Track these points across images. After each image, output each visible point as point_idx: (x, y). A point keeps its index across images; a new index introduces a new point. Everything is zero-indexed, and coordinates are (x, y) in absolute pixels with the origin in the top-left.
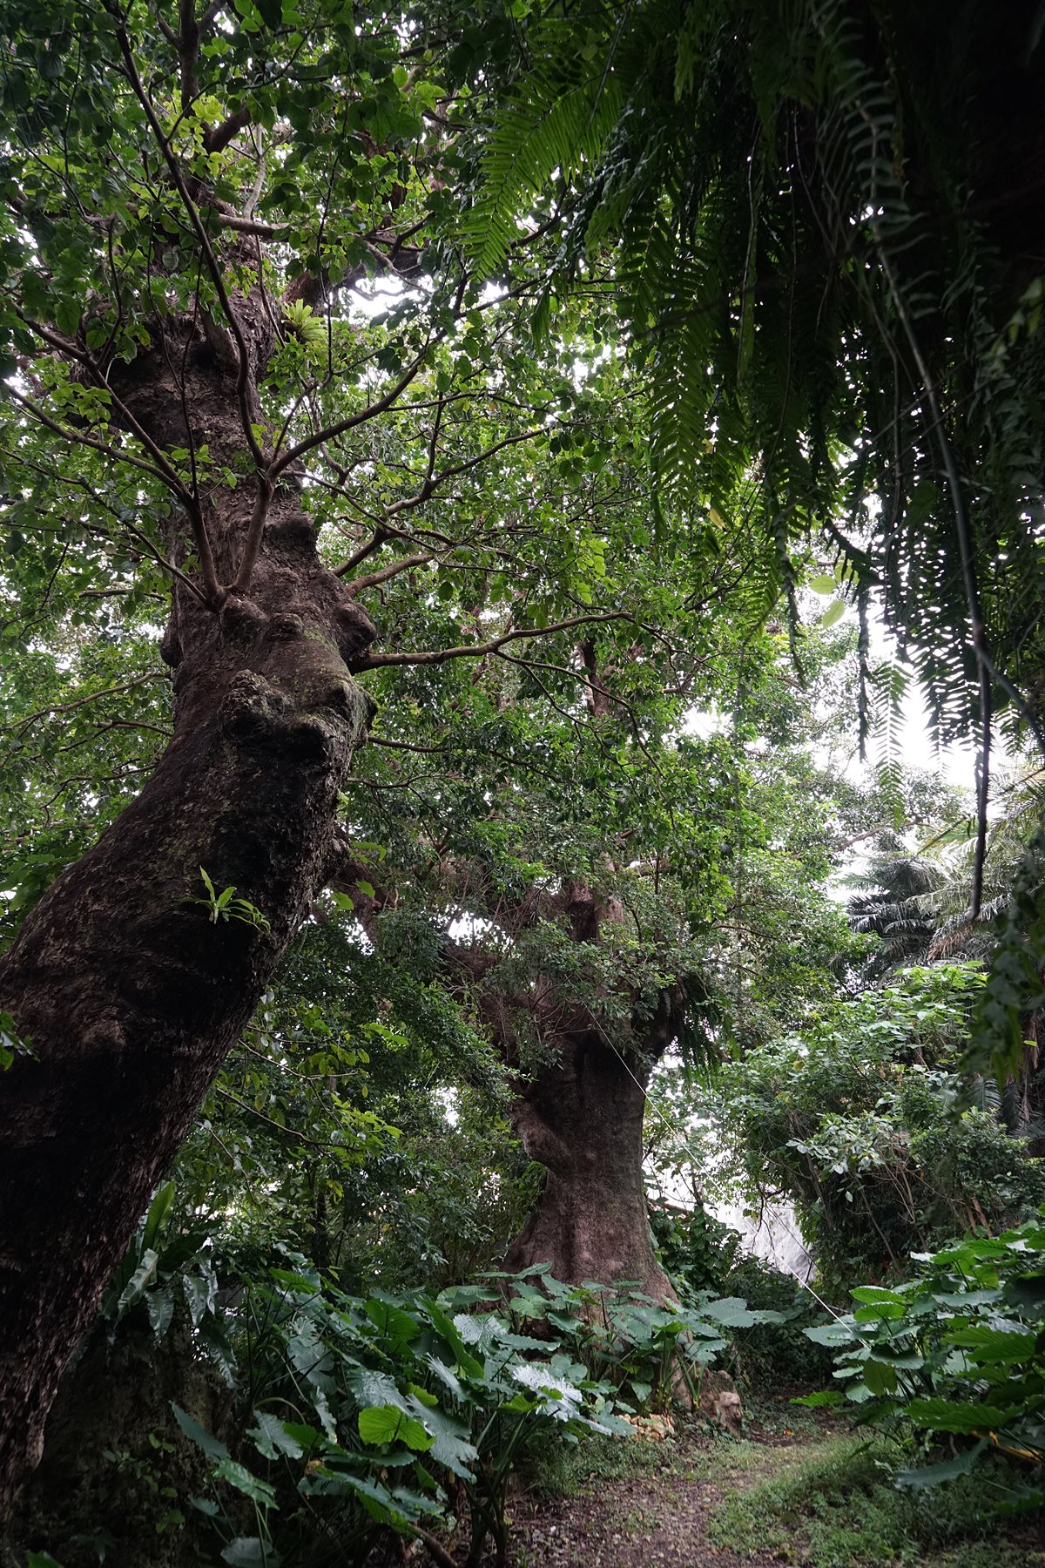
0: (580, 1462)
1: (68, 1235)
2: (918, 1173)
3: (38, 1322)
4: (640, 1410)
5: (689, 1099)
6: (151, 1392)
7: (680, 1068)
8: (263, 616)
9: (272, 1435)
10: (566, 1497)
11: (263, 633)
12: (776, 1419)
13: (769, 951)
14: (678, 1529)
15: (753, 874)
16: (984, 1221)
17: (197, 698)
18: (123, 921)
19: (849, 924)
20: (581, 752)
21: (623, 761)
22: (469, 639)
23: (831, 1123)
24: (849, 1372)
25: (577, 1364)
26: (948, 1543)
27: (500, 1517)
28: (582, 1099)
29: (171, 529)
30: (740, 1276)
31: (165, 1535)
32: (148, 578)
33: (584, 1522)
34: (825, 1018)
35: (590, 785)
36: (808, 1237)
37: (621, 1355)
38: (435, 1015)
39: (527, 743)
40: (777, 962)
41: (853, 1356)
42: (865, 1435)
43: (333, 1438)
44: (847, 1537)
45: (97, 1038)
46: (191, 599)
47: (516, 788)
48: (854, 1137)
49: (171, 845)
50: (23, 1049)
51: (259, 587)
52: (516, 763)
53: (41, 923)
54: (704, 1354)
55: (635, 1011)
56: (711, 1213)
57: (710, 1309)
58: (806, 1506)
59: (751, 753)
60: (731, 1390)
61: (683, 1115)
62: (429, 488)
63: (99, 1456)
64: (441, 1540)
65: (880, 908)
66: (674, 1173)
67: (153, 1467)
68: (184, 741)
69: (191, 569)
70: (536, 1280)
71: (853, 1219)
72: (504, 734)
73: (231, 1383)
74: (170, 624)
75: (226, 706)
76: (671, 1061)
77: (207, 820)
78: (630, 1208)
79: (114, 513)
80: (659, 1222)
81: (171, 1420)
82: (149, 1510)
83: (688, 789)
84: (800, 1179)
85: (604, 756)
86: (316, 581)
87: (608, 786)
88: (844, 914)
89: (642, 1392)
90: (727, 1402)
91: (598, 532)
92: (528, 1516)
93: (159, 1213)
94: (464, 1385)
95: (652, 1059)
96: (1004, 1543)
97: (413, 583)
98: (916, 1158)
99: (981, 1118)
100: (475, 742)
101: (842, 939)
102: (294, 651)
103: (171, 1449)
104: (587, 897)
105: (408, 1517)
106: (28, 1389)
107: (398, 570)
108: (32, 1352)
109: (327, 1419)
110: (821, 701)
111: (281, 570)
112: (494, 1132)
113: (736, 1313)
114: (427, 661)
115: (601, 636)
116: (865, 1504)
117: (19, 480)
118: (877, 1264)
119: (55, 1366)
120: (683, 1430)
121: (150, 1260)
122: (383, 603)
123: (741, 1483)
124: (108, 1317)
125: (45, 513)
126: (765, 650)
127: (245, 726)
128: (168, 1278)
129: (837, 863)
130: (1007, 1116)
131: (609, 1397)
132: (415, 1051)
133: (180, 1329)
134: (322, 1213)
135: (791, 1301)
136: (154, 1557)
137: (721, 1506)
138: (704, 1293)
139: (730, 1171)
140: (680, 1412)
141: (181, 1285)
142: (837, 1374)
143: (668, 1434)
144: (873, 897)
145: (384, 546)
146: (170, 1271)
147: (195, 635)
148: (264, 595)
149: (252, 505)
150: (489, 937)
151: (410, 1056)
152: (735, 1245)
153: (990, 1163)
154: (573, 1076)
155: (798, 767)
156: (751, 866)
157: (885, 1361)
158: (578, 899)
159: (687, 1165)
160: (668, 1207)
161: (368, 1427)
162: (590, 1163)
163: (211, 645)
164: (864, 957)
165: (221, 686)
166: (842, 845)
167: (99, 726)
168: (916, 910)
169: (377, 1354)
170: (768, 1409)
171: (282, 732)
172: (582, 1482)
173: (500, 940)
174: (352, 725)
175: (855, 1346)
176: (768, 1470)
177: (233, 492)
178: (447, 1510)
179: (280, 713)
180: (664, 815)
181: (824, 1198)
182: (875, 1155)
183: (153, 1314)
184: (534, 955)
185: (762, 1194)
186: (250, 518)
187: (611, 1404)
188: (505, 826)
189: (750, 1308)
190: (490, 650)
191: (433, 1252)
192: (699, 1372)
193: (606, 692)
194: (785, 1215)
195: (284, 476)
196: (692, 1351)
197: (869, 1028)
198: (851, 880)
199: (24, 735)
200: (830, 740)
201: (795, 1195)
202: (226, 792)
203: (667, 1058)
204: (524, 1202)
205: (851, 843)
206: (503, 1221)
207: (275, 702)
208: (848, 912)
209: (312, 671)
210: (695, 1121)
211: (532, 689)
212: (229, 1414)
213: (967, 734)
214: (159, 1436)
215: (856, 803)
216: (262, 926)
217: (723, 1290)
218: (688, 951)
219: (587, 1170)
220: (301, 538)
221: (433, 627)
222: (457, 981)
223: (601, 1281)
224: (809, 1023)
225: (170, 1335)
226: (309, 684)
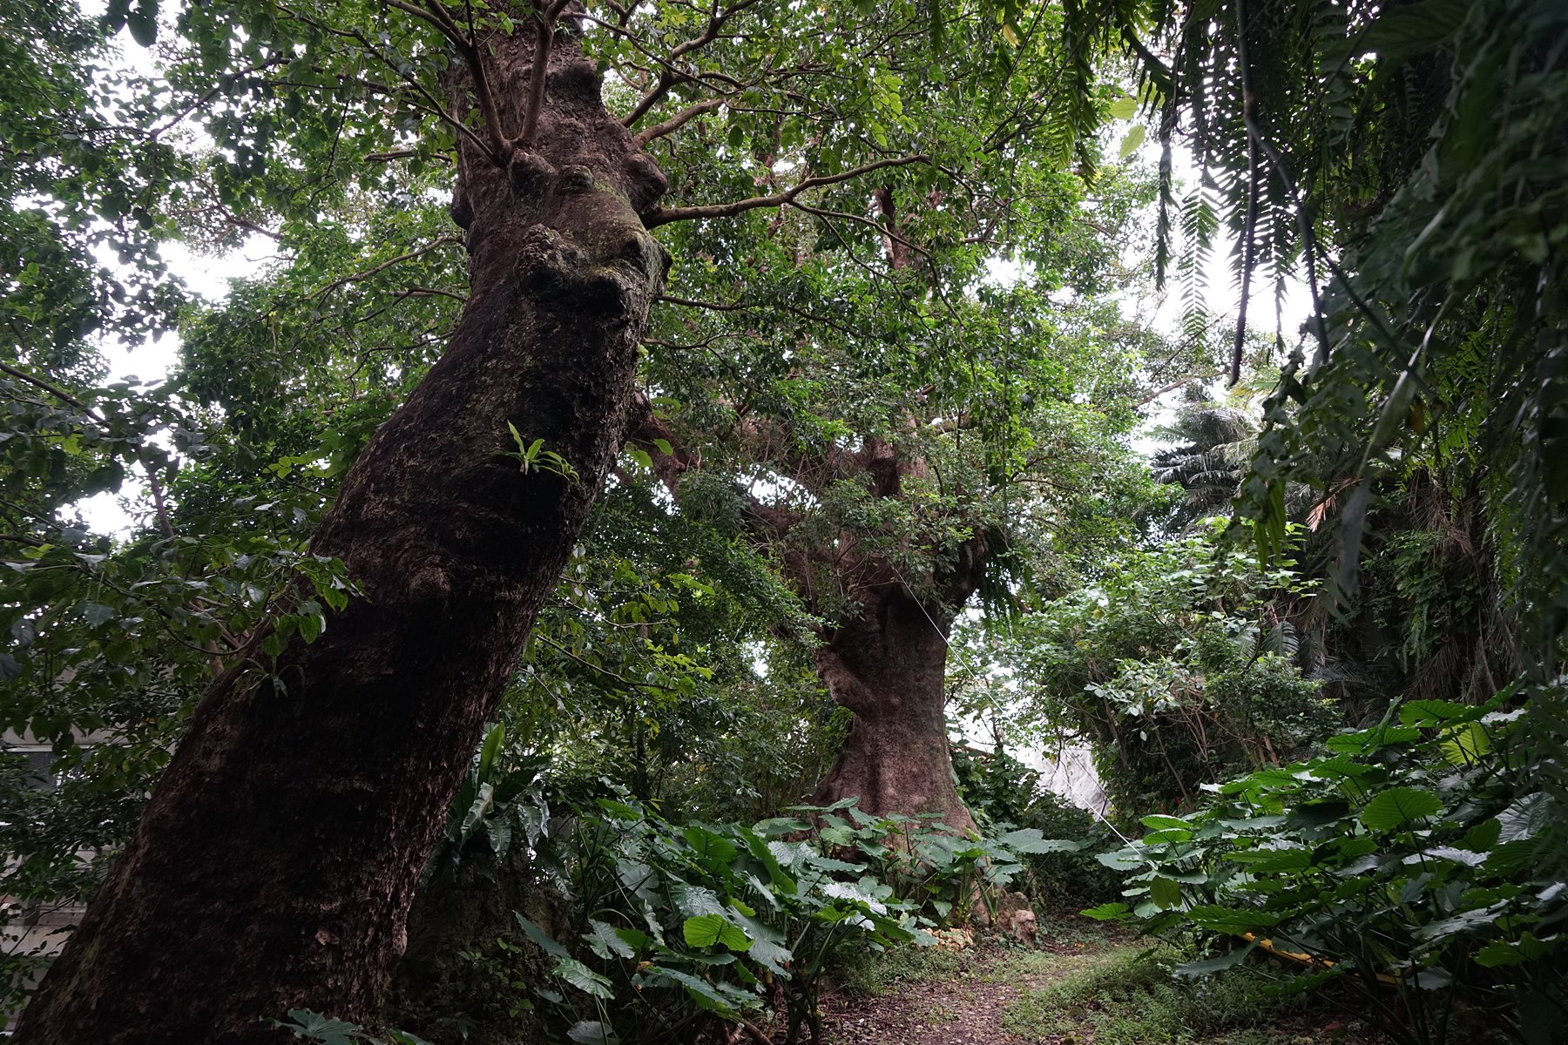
0: (885, 967)
1: (412, 761)
2: (1212, 715)
3: (392, 836)
4: (941, 924)
5: (991, 649)
6: (496, 904)
7: (982, 618)
8: (551, 170)
9: (605, 938)
10: (873, 996)
11: (553, 187)
12: (1068, 934)
13: (1070, 503)
14: (975, 1020)
15: (1056, 427)
16: (1274, 758)
17: (492, 257)
18: (439, 475)
19: (1152, 476)
20: (880, 306)
21: (922, 313)
22: (762, 190)
23: (1129, 668)
24: (1138, 891)
25: (883, 886)
26: (1220, 1030)
27: (814, 1009)
28: (886, 649)
29: (451, 82)
30: (1038, 811)
31: (517, 1018)
32: (432, 137)
33: (889, 1015)
34: (1125, 568)
35: (890, 339)
36: (1103, 776)
37: (924, 878)
38: (742, 568)
39: (825, 298)
40: (1080, 514)
41: (1140, 878)
42: (1150, 942)
43: (661, 941)
44: (1128, 1026)
45: (424, 584)
46: (478, 155)
47: (815, 346)
48: (1150, 681)
49: (478, 401)
50: (356, 591)
51: (546, 139)
52: (814, 319)
53: (361, 480)
54: (1002, 877)
55: (936, 565)
56: (1011, 754)
57: (1007, 839)
58: (1092, 1002)
59: (1056, 304)
60: (1026, 909)
61: (985, 663)
62: (715, 26)
63: (455, 956)
64: (761, 1028)
65: (1183, 460)
66: (975, 718)
67: (503, 965)
68: (482, 299)
69: (474, 124)
70: (844, 813)
71: (1148, 760)
72: (802, 289)
73: (567, 896)
74: (458, 184)
75: (521, 262)
76: (973, 613)
77: (511, 375)
78: (933, 748)
79: (392, 66)
80: (961, 763)
81: (516, 926)
82: (502, 999)
83: (990, 339)
84: (1097, 722)
85: (903, 309)
86: (603, 131)
87: (908, 340)
88: (1147, 465)
89: (943, 909)
90: (1022, 918)
91: (894, 68)
92: (840, 1010)
93: (491, 750)
94: (779, 899)
95: (954, 609)
96: (1272, 1029)
97: (702, 132)
98: (1211, 700)
99: (1278, 664)
100: (771, 299)
101: (1144, 490)
102: (586, 203)
103: (518, 950)
104: (888, 454)
105: (730, 1006)
106: (389, 890)
107: (687, 119)
108: (389, 860)
109: (655, 926)
110: (1130, 248)
111: (567, 121)
112: (802, 682)
113: (1032, 841)
114: (721, 213)
115: (899, 181)
116: (1147, 999)
117: (292, 36)
118: (1169, 800)
119: (411, 873)
120: (981, 942)
121: (486, 792)
122: (672, 154)
123: (1033, 984)
124: (452, 840)
125: (321, 71)
126: (1070, 191)
127: (542, 280)
128: (504, 807)
129: (1142, 416)
130: (1304, 661)
131: (912, 913)
132: (724, 605)
133: (518, 852)
134: (641, 752)
135: (1085, 832)
136: (509, 1036)
137: (1015, 1002)
138: (1002, 825)
139: (1030, 716)
140: (978, 927)
141: (516, 813)
142: (1126, 894)
143: (967, 945)
144: (1179, 449)
145: (671, 95)
146: (505, 801)
147: (485, 194)
148: (551, 147)
149: (532, 52)
150: (791, 496)
151: (720, 610)
152: (1033, 783)
153: (1283, 703)
154: (877, 627)
155: (1106, 317)
156: (1054, 418)
157: (1171, 878)
158: (880, 456)
159: (988, 711)
160: (969, 749)
161: (691, 933)
162: (894, 708)
163: (502, 203)
164: (1166, 508)
165: (515, 244)
166: (1148, 397)
167: (396, 295)
168: (1221, 460)
169: (699, 873)
170: (1061, 926)
171: (579, 285)
172: (888, 984)
173: (803, 498)
174: (648, 277)
175: (1146, 869)
176: (1058, 974)
177: (511, 39)
178: (766, 1006)
179: (576, 267)
180: (965, 367)
181: (1121, 738)
182: (1171, 699)
183: (493, 838)
184: (836, 512)
185: (1060, 737)
186: (531, 66)
187: (914, 919)
188: (804, 384)
189: (1045, 837)
190: (785, 201)
191: (746, 787)
192: (996, 893)
193: (905, 241)
194: (1083, 754)
195: (563, 19)
196: (991, 873)
197: (1170, 578)
198: (1159, 432)
199: (322, 306)
200: (1138, 289)
201: (1092, 738)
202: (527, 348)
203: (968, 610)
204: (832, 744)
205: (1157, 395)
206: (812, 762)
207: (570, 256)
208: (1152, 465)
209: (605, 223)
210: (996, 669)
211: (831, 240)
212: (567, 923)
213: (1270, 260)
214: (505, 940)
215: (1163, 353)
216: (570, 476)
217: (1020, 823)
218: (990, 504)
219: (891, 714)
220: (584, 85)
221: (726, 178)
222: (761, 539)
223: (904, 813)
224: (1108, 574)
225: (509, 856)
226: (602, 236)
